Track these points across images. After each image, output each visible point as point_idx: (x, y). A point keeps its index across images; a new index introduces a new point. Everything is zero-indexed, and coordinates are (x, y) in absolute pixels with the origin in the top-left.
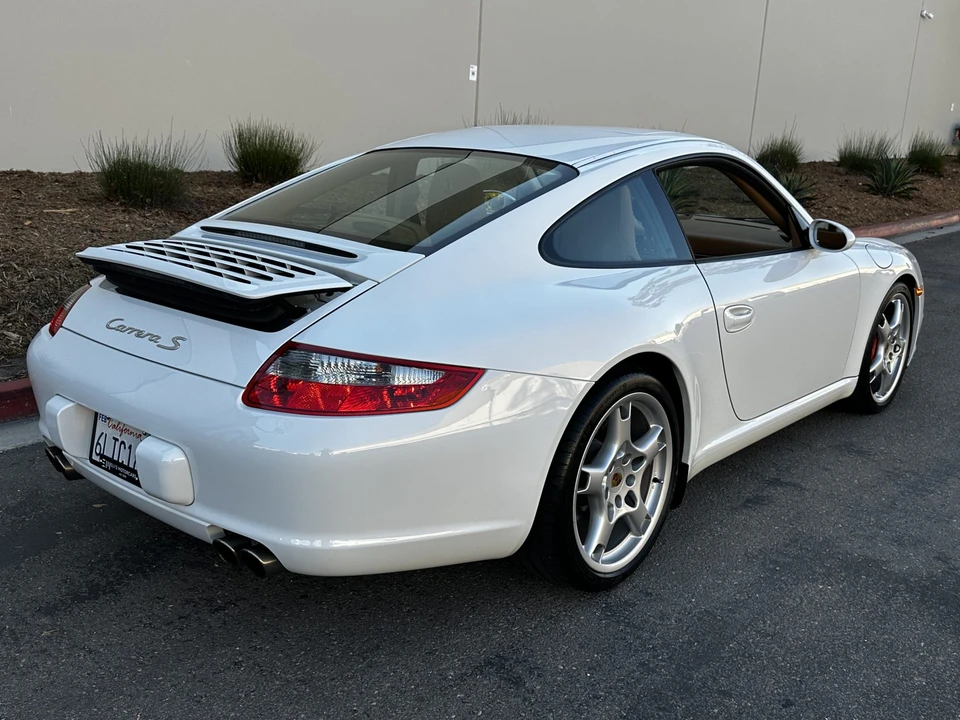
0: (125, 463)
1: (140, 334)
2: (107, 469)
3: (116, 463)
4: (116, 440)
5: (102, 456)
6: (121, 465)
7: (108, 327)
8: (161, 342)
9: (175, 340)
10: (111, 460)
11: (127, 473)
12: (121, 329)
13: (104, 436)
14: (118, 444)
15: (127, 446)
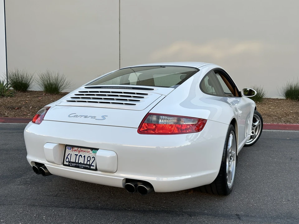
0: (82, 162)
1: (86, 117)
2: (73, 167)
3: (78, 163)
4: (76, 155)
5: (70, 162)
6: (81, 163)
7: (69, 116)
8: (96, 118)
9: (103, 117)
10: (75, 163)
11: (84, 166)
12: (76, 116)
13: (70, 155)
14: (78, 157)
15: (83, 156)
